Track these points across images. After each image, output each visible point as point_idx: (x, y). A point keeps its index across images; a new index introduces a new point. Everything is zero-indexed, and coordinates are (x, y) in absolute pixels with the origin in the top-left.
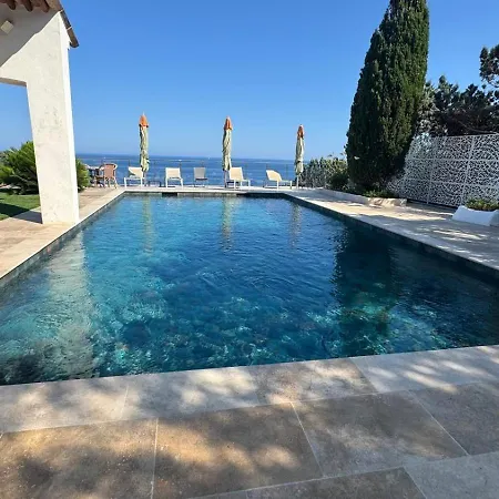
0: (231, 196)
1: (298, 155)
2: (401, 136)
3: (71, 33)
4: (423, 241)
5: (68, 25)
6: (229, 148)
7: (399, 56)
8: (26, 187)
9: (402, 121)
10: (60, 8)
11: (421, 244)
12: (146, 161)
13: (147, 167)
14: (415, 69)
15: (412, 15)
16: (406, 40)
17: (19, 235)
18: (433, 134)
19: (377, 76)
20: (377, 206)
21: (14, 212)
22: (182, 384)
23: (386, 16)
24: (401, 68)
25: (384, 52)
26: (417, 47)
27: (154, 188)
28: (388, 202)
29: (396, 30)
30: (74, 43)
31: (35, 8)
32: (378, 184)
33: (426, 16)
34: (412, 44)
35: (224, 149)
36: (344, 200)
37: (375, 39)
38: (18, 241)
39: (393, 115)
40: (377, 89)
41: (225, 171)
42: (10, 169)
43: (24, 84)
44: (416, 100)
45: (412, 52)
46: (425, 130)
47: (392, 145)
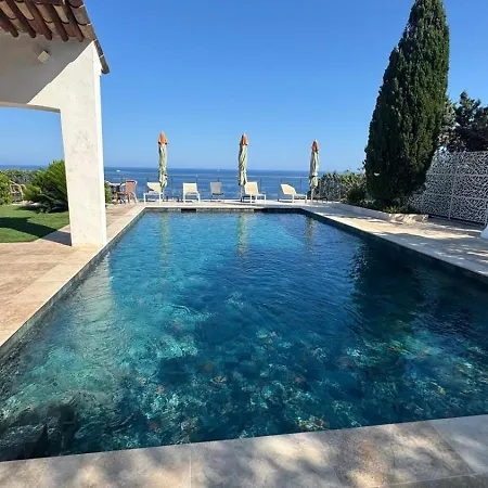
0: (249, 211)
1: (312, 169)
2: (423, 151)
3: (103, 61)
4: (459, 264)
5: (100, 52)
6: (245, 164)
7: (420, 73)
8: (52, 205)
9: (423, 138)
10: (94, 37)
11: (457, 268)
12: (164, 177)
13: (165, 183)
14: (436, 85)
15: (433, 33)
16: (426, 57)
17: (50, 259)
18: (451, 148)
19: (397, 94)
20: (399, 223)
21: (42, 232)
22: (250, 456)
23: (405, 35)
24: (421, 85)
25: (404, 70)
26: (438, 64)
27: (172, 204)
28: (409, 219)
29: (416, 48)
30: (105, 70)
31: (70, 38)
32: (398, 200)
33: (446, 33)
34: (432, 62)
35: (240, 165)
36: (363, 216)
37: (394, 57)
38: (50, 267)
39: (415, 131)
40: (397, 105)
41: (241, 186)
42: (38, 188)
43: (58, 111)
44: (437, 117)
45: (433, 69)
46: (442, 144)
47: (414, 161)
